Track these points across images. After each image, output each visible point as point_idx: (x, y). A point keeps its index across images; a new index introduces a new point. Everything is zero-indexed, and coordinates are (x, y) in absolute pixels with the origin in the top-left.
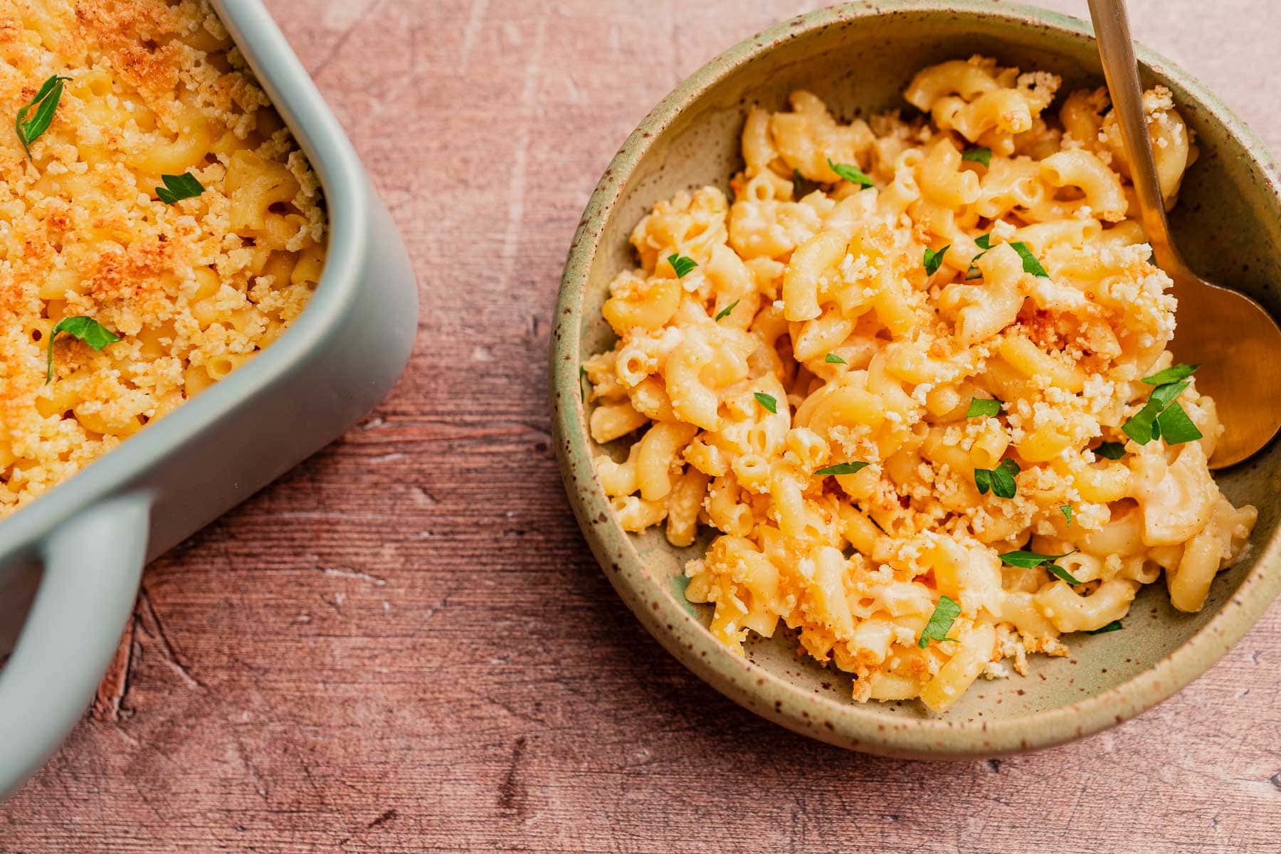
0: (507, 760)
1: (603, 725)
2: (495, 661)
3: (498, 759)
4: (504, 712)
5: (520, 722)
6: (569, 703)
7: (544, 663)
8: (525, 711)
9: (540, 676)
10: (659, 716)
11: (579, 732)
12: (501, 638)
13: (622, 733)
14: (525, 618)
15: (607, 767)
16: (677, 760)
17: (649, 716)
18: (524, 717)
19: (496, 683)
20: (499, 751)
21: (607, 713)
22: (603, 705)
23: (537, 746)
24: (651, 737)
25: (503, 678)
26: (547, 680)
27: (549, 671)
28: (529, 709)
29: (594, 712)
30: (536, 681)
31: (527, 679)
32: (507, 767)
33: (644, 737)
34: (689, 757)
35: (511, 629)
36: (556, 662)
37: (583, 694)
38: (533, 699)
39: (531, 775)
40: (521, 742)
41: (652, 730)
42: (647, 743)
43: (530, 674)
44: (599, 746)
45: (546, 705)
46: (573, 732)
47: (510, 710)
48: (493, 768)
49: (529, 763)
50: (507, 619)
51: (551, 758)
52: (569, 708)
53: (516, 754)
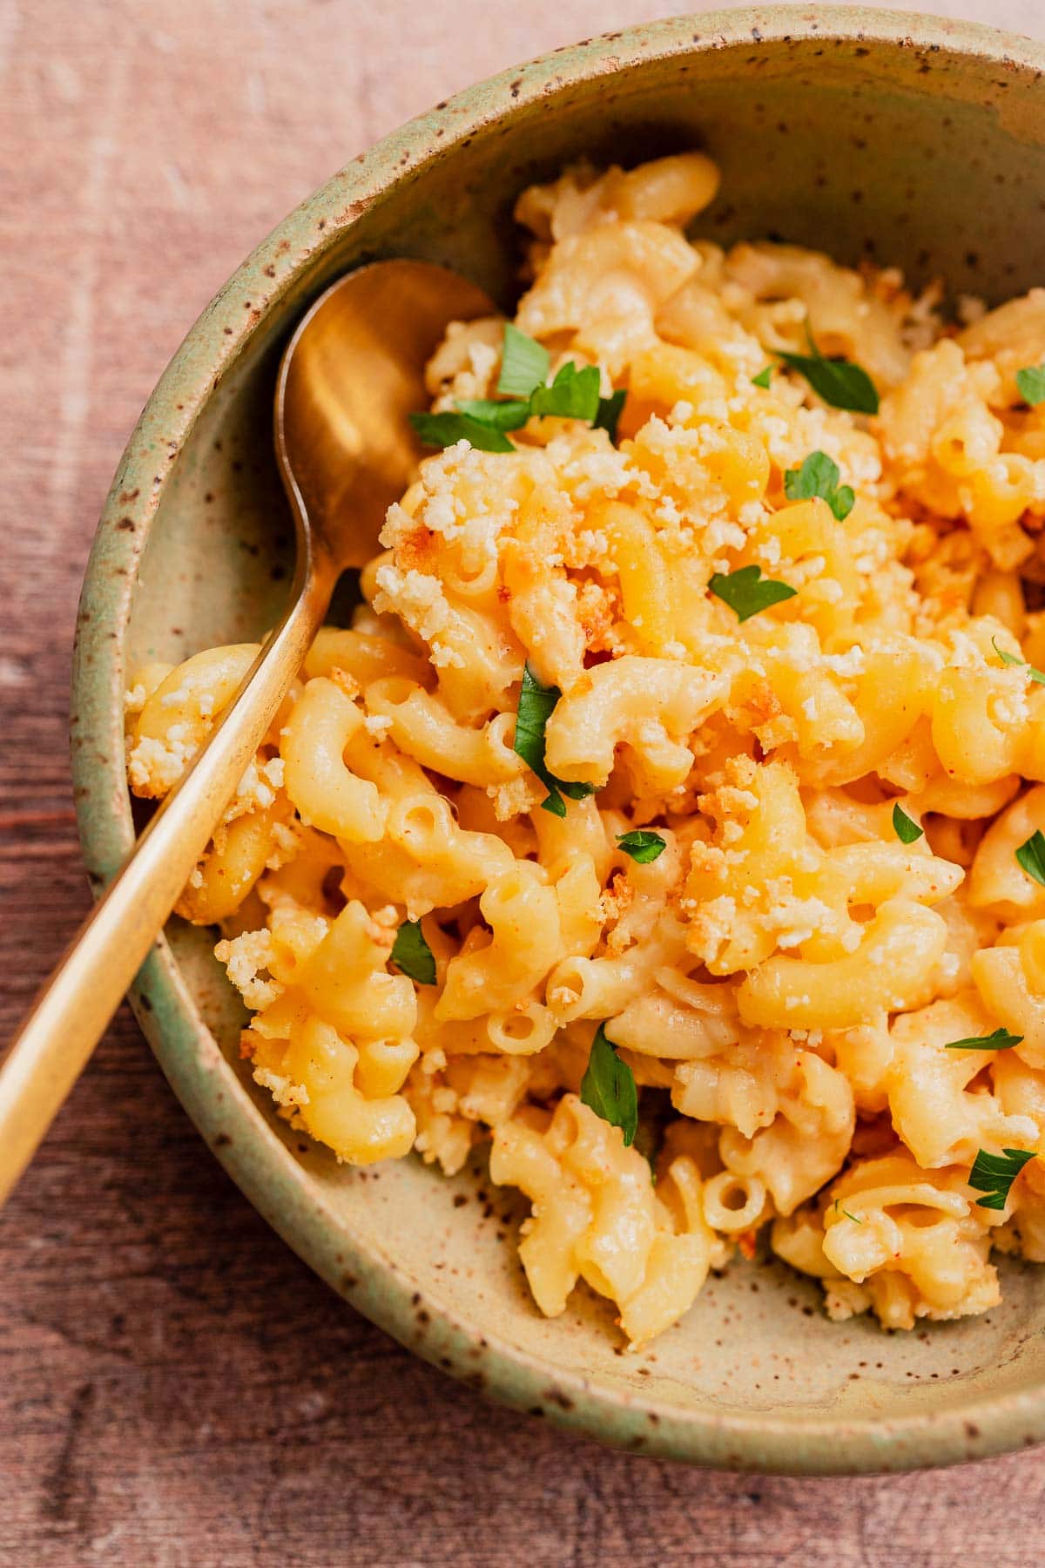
0: (59, 1428)
1: (239, 1353)
2: (37, 1243)
3: (43, 1428)
4: (54, 1338)
5: (83, 1355)
6: (177, 1316)
7: (131, 1243)
8: (91, 1335)
9: (120, 1268)
10: (342, 1333)
11: (195, 1368)
12: (50, 1198)
13: (275, 1367)
14: (94, 1161)
15: (246, 1432)
16: (373, 1412)
17: (324, 1333)
18: (93, 1346)
19: (40, 1284)
20: (44, 1414)
21: (245, 1330)
22: (240, 1317)
23: (115, 1400)
24: (326, 1370)
25: (53, 1274)
26: (138, 1275)
27: (138, 1256)
28: (102, 1330)
29: (221, 1330)
30: (114, 1278)
31: (97, 1272)
32: (58, 1441)
33: (315, 1371)
34: (395, 1404)
35: (68, 1182)
36: (153, 1240)
37: (203, 1298)
38: (110, 1310)
39: (103, 1455)
40: (86, 1394)
41: (327, 1358)
42: (319, 1383)
43: (104, 1265)
44: (231, 1395)
45: (134, 1322)
46: (184, 1369)
47: (66, 1333)
48: (32, 1445)
49: (98, 1434)
50: (60, 1163)
51: (142, 1422)
52: (176, 1325)
53: (77, 1416)
